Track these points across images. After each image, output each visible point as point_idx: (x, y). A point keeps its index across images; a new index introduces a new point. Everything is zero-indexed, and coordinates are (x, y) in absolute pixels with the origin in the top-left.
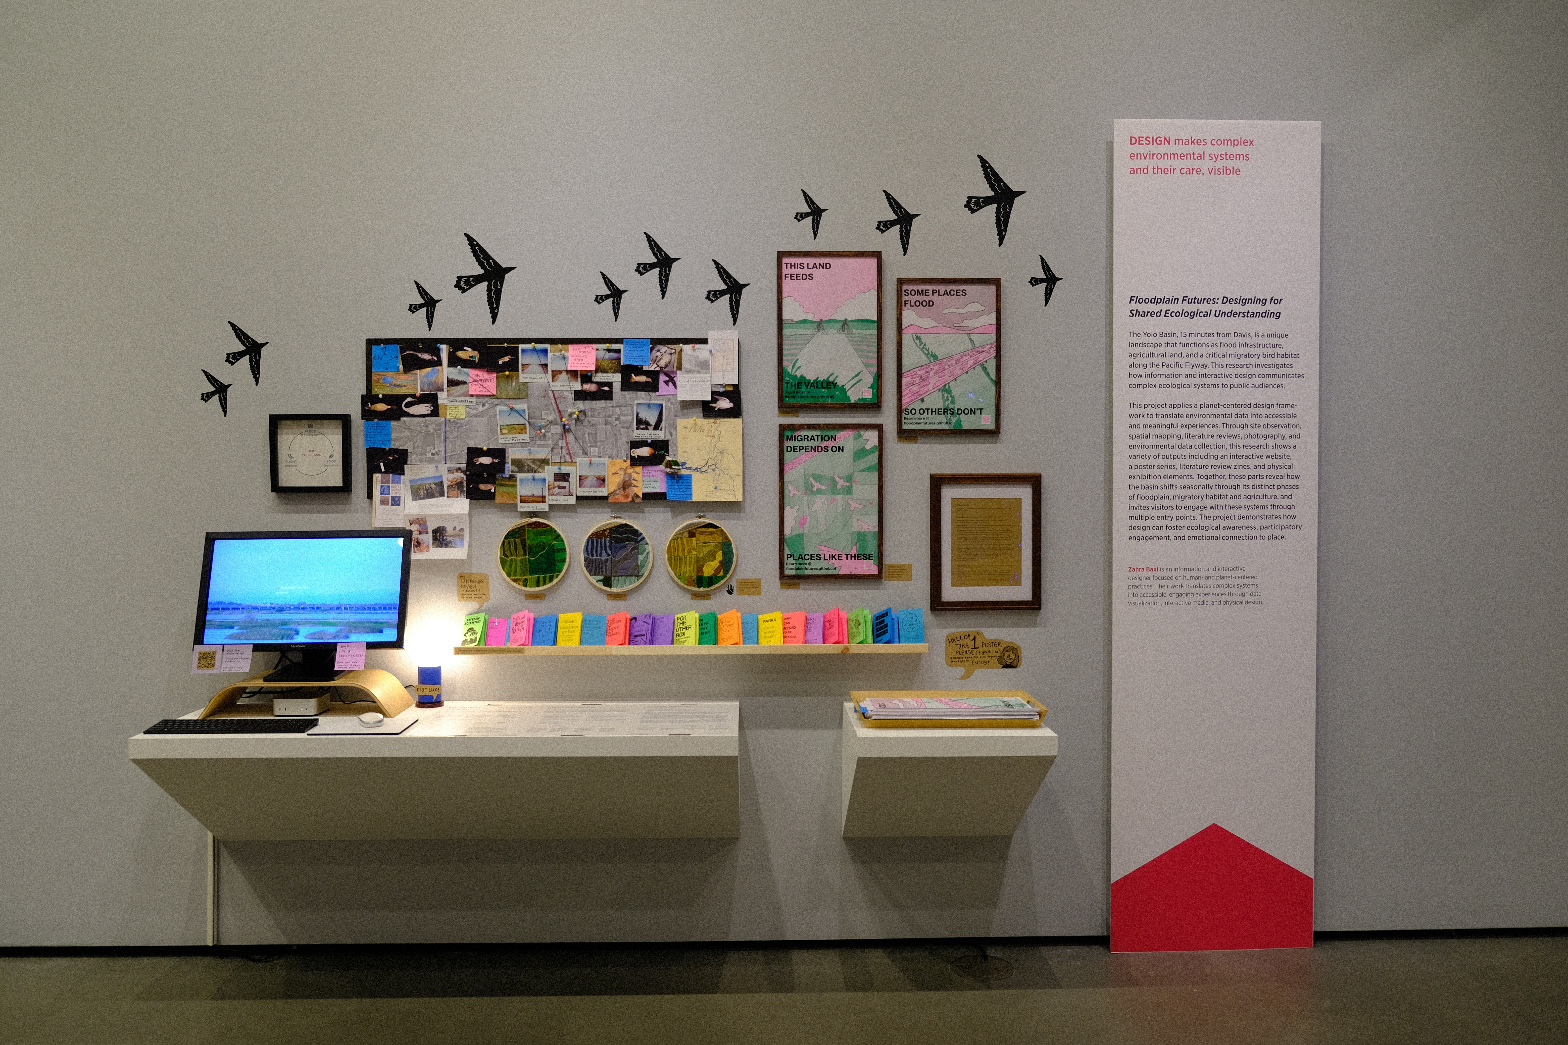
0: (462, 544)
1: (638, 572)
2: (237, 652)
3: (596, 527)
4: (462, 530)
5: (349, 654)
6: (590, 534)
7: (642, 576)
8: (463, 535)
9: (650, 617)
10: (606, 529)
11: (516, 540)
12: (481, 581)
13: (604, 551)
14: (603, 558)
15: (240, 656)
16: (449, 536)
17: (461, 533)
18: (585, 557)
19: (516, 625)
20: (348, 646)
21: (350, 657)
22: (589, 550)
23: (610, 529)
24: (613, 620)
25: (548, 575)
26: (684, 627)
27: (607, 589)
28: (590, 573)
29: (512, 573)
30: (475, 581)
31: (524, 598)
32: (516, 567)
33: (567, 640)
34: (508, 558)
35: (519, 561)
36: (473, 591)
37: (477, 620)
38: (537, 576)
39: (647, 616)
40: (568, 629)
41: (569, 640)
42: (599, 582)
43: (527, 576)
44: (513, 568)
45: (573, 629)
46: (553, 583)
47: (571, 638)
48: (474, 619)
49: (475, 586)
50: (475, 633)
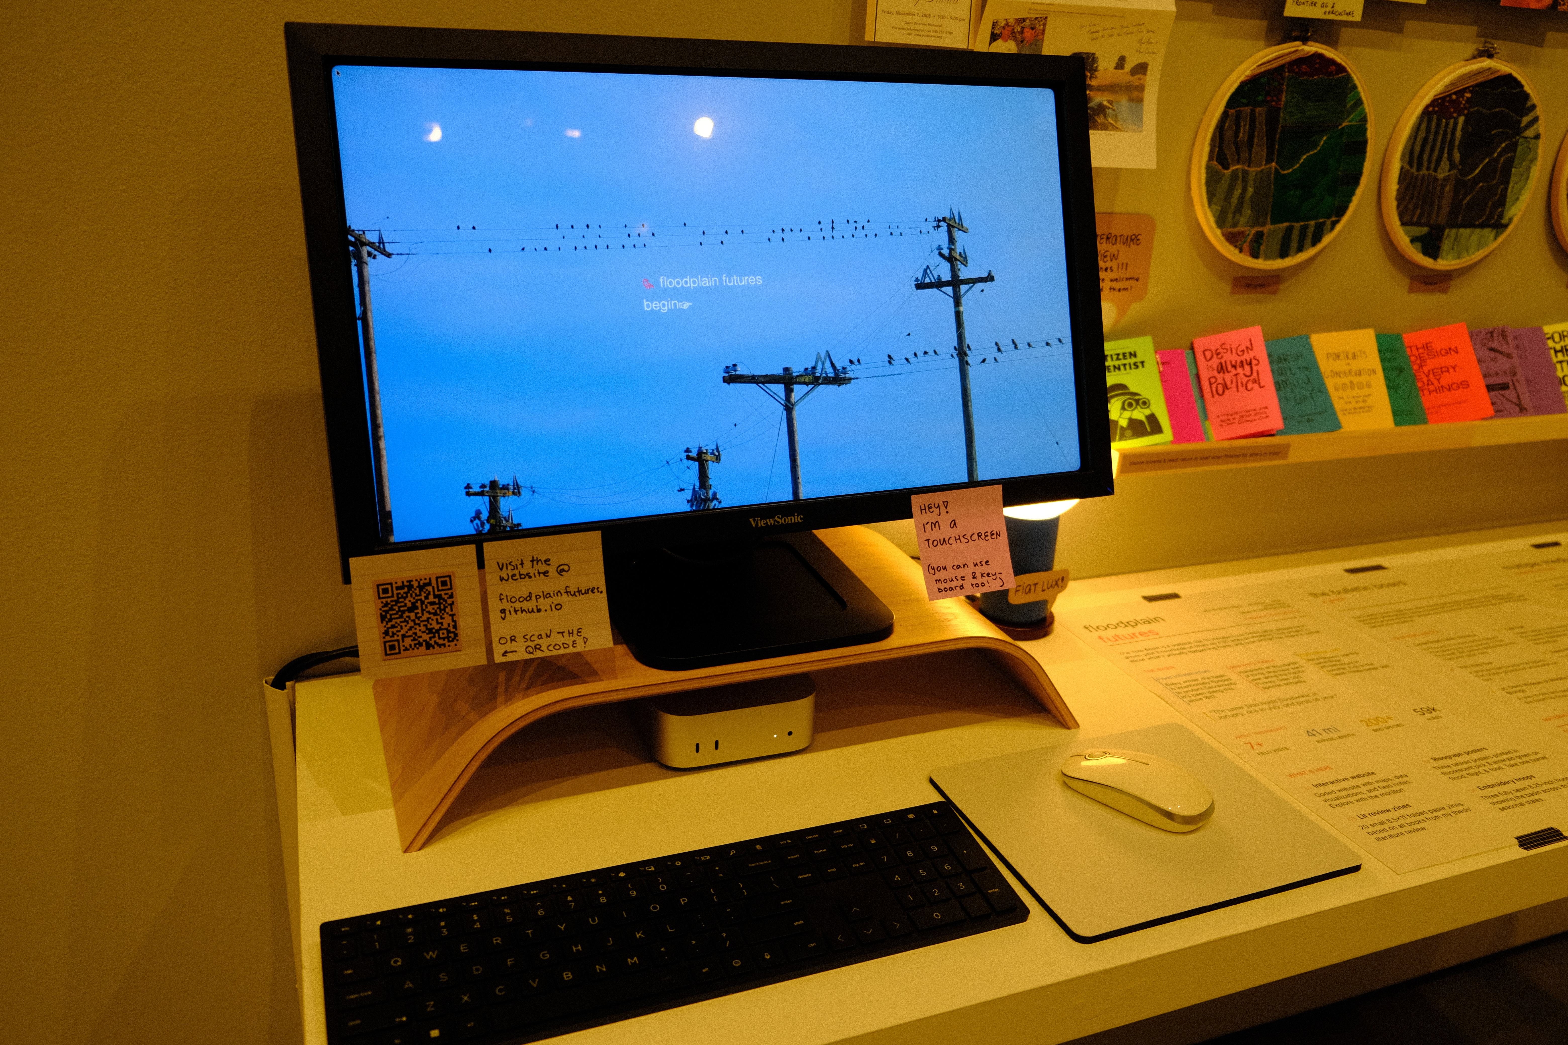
0: (1138, 119)
1: (1501, 215)
2: (543, 568)
3: (1447, 81)
4: (1141, 69)
5: (954, 532)
6: (1427, 100)
7: (1506, 226)
8: (1141, 88)
9: (1503, 334)
10: (1464, 90)
11: (1257, 110)
12: (1134, 239)
13: (1445, 155)
14: (1441, 175)
15: (555, 583)
16: (1100, 89)
17: (1136, 81)
18: (1402, 169)
19: (1222, 368)
20: (946, 504)
21: (962, 545)
22: (1417, 149)
23: (1473, 89)
24: (1427, 346)
25: (1312, 223)
27: (1426, 262)
28: (1401, 219)
29: (1230, 215)
30: (1119, 238)
31: (1228, 288)
32: (1242, 196)
33: (1355, 408)
34: (1227, 168)
35: (1251, 178)
36: (1109, 270)
37: (1133, 360)
38: (1287, 224)
39: (1495, 334)
40: (1350, 378)
41: (1361, 410)
42: (1413, 241)
43: (1264, 224)
44: (1234, 201)
45: (1364, 379)
46: (1319, 246)
47: (1365, 405)
48: (1118, 355)
49: (1114, 255)
50: (1137, 401)
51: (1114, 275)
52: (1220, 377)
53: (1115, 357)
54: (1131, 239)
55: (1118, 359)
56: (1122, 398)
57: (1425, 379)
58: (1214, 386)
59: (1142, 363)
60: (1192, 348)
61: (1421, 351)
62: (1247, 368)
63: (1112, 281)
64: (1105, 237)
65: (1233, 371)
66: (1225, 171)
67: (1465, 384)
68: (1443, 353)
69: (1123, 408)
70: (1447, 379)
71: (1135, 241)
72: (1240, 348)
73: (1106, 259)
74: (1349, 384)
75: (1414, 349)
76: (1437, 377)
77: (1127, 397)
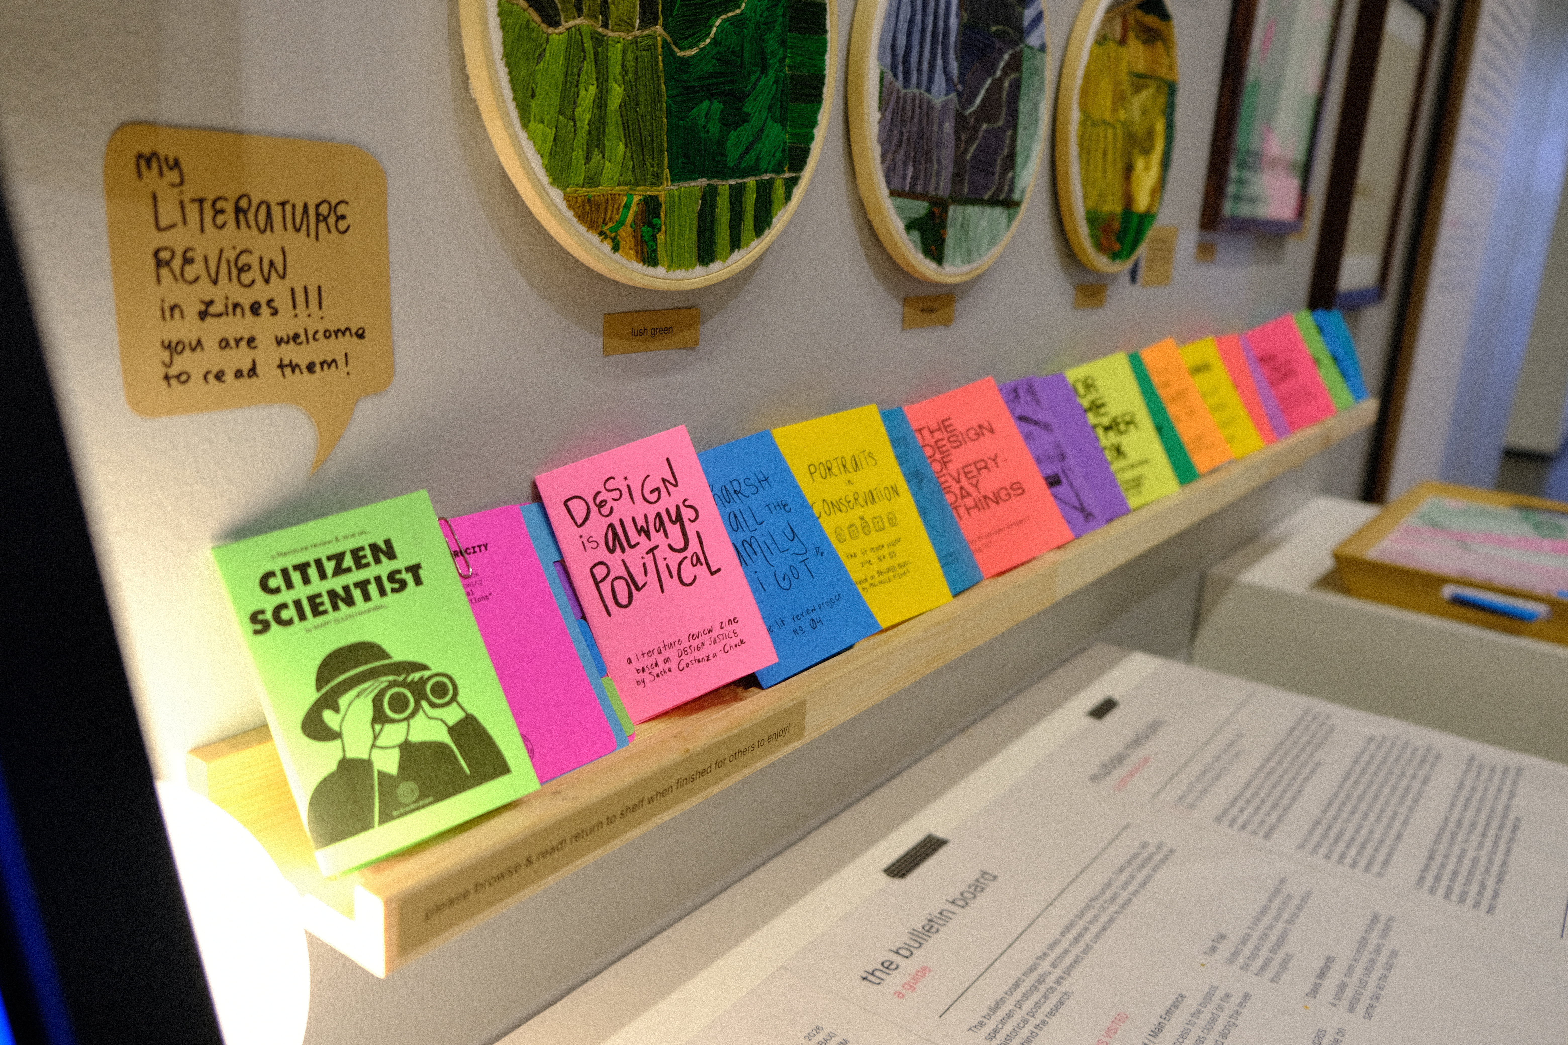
7: (1017, 206)
9: (1031, 390)
12: (328, 216)
13: (939, 62)
14: (936, 101)
18: (882, 79)
19: (616, 540)
24: (944, 426)
25: (751, 182)
26: (1106, 421)
27: (928, 269)
28: (888, 182)
29: (579, 154)
30: (277, 212)
31: (596, 342)
32: (601, 102)
33: (880, 573)
34: (553, 21)
35: (615, 54)
36: (265, 311)
37: (385, 568)
38: (704, 182)
39: (1021, 392)
40: (858, 511)
41: (890, 574)
42: (909, 227)
43: (657, 180)
44: (584, 111)
45: (881, 508)
46: (771, 235)
47: (895, 562)
48: (339, 558)
49: (272, 264)
50: (418, 689)
51: (285, 324)
52: (615, 561)
53: (329, 567)
54: (318, 215)
55: (339, 571)
56: (372, 687)
57: (956, 488)
58: (605, 587)
59: (414, 569)
60: (537, 497)
61: (938, 435)
62: (674, 530)
63: (279, 342)
64: (230, 207)
65: (645, 544)
66: (550, 30)
67: (1018, 489)
68: (972, 433)
69: (379, 718)
70: (989, 483)
71: (332, 219)
72: (649, 486)
73: (246, 278)
74: (858, 523)
75: (926, 432)
76: (974, 481)
77: (384, 681)
